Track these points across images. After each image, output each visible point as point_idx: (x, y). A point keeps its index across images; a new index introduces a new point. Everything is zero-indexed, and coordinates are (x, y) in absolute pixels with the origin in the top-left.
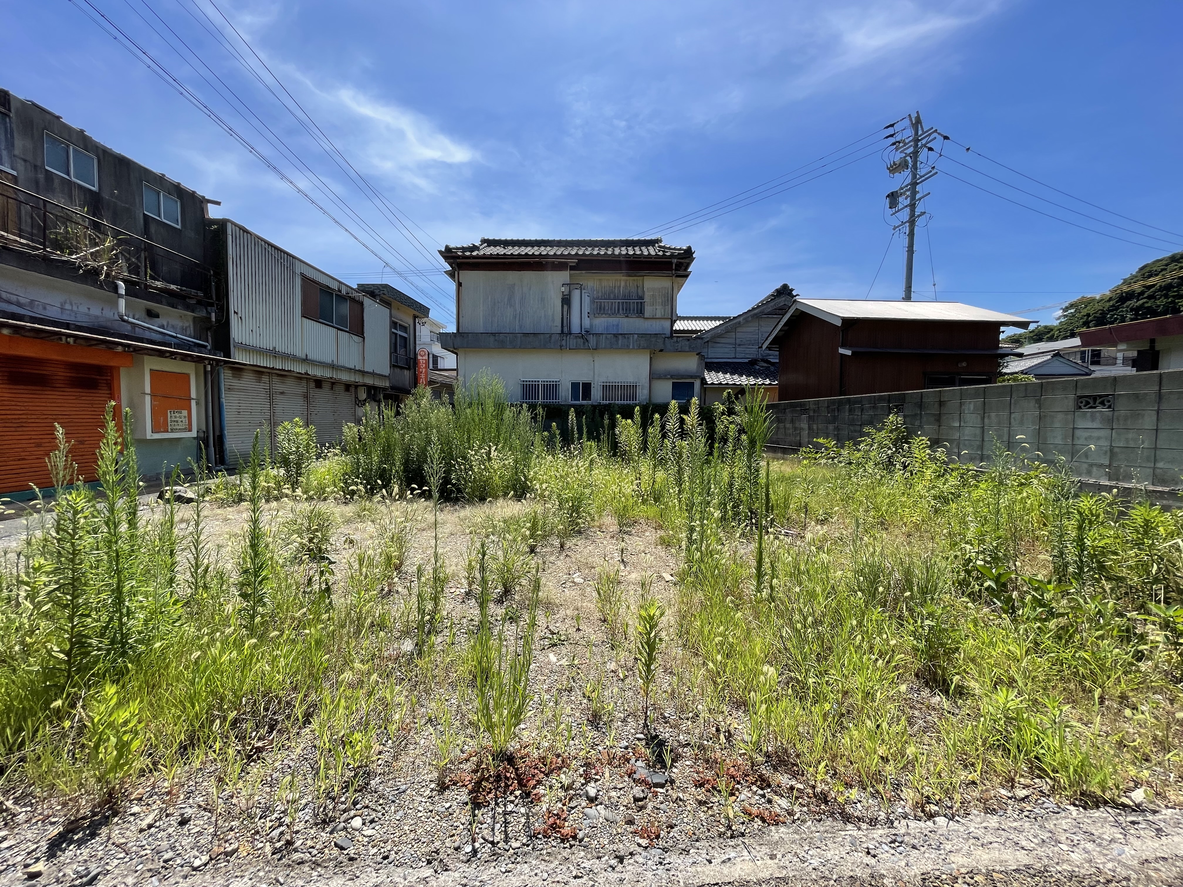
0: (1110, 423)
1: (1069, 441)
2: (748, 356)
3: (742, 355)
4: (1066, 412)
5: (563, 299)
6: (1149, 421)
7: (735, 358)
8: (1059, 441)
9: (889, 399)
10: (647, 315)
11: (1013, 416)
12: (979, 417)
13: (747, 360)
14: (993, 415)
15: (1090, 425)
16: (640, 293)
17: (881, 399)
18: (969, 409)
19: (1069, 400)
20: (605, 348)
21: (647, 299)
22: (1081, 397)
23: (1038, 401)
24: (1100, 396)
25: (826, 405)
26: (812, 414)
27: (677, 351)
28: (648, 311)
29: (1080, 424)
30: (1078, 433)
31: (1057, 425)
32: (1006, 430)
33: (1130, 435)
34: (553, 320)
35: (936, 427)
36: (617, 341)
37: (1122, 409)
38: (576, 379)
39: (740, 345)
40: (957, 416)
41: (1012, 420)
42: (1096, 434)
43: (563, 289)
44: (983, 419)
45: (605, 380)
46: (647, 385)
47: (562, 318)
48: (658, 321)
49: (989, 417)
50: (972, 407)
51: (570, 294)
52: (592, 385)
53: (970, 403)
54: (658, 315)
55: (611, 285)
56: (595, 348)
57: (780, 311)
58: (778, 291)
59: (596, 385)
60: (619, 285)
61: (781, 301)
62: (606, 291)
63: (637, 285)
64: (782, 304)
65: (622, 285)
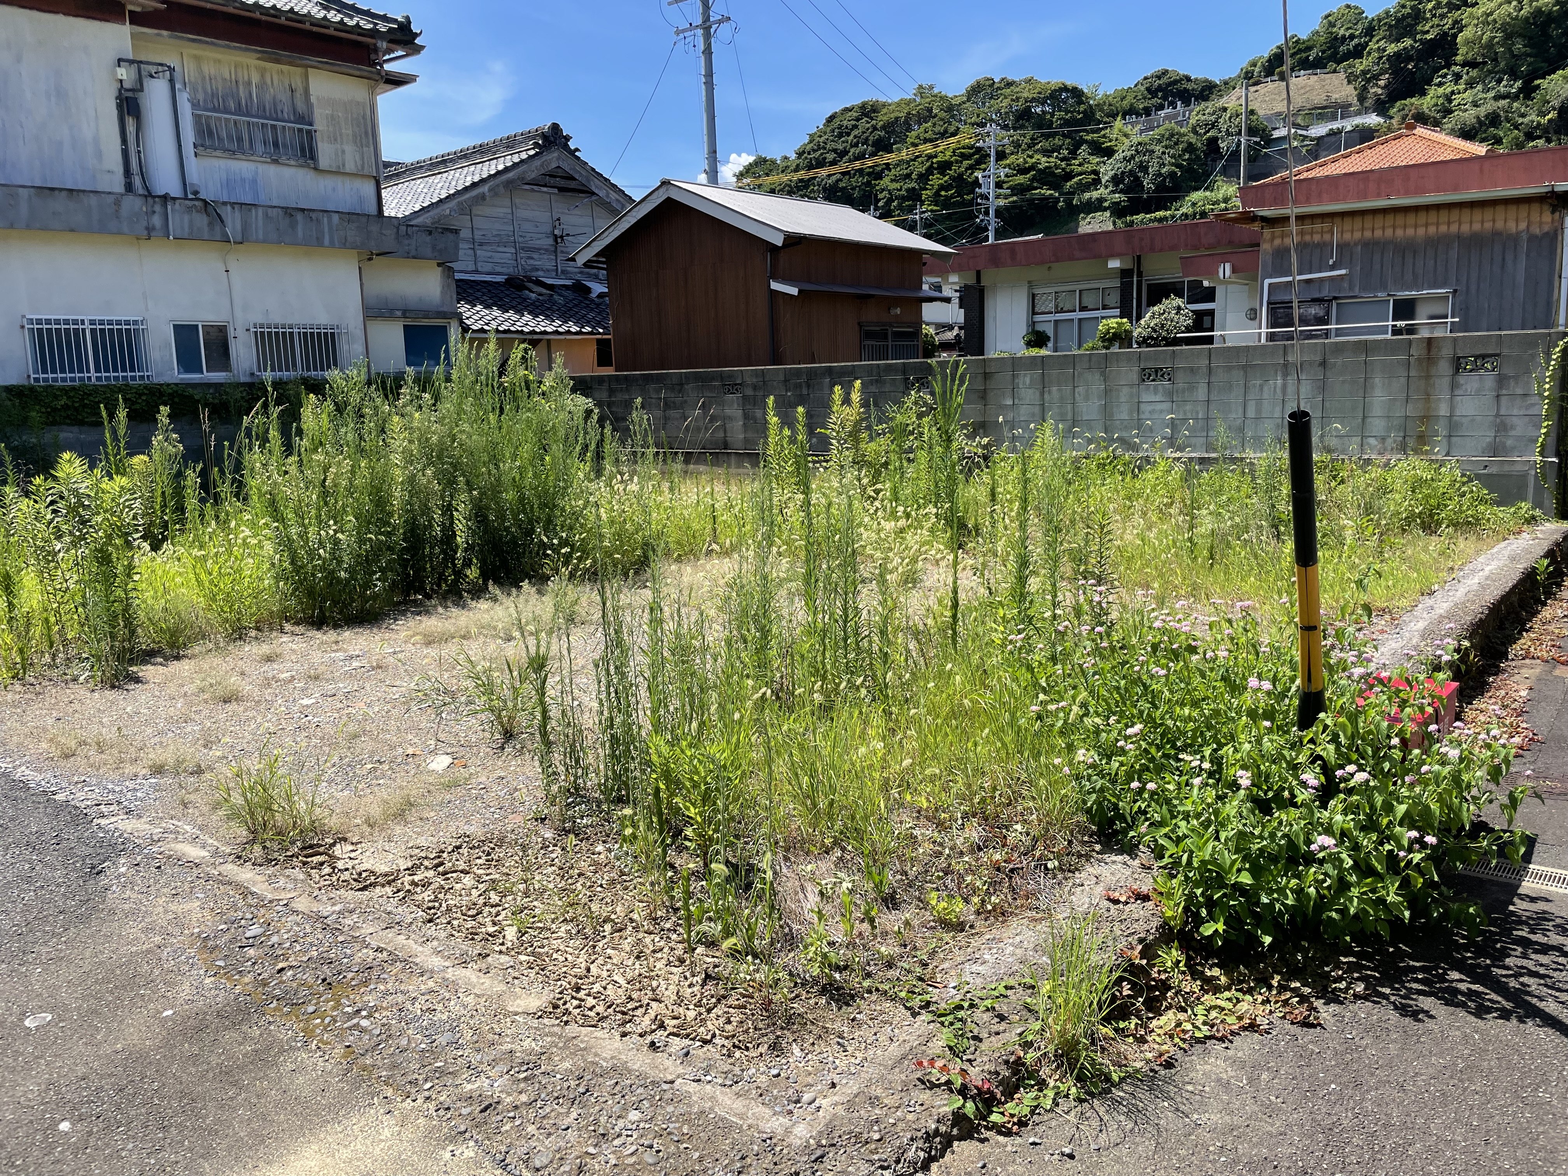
0: (1170, 396)
1: (1135, 415)
2: (498, 269)
3: (488, 267)
4: (1131, 386)
5: (119, 97)
6: (1201, 393)
7: (476, 272)
8: (1125, 416)
9: (905, 369)
10: (324, 161)
11: (1077, 390)
12: (1038, 394)
13: (500, 279)
14: (1054, 389)
15: (1152, 398)
16: (301, 106)
17: (889, 368)
18: (1024, 383)
19: (1133, 375)
20: (264, 241)
21: (320, 125)
22: (1144, 370)
23: (1103, 374)
24: (1161, 369)
25: (782, 377)
26: (749, 392)
27: (408, 256)
28: (325, 153)
29: (1145, 397)
30: (1142, 406)
31: (1123, 399)
32: (1069, 407)
33: (1188, 407)
34: (99, 155)
35: (980, 406)
36: (293, 226)
37: (1181, 380)
38: (186, 317)
39: (481, 244)
40: (1009, 392)
41: (1077, 395)
42: (1159, 407)
43: (122, 73)
44: (1042, 394)
45: (260, 319)
46: (360, 334)
47: (125, 154)
48: (348, 181)
49: (1049, 392)
50: (1028, 380)
51: (139, 88)
52: (231, 333)
53: (1025, 375)
54: (350, 167)
55: (227, 76)
56: (239, 239)
57: (552, 181)
58: (544, 136)
59: (241, 333)
60: (246, 78)
61: (553, 159)
62: (217, 89)
63: (290, 86)
64: (554, 165)
65: (255, 79)
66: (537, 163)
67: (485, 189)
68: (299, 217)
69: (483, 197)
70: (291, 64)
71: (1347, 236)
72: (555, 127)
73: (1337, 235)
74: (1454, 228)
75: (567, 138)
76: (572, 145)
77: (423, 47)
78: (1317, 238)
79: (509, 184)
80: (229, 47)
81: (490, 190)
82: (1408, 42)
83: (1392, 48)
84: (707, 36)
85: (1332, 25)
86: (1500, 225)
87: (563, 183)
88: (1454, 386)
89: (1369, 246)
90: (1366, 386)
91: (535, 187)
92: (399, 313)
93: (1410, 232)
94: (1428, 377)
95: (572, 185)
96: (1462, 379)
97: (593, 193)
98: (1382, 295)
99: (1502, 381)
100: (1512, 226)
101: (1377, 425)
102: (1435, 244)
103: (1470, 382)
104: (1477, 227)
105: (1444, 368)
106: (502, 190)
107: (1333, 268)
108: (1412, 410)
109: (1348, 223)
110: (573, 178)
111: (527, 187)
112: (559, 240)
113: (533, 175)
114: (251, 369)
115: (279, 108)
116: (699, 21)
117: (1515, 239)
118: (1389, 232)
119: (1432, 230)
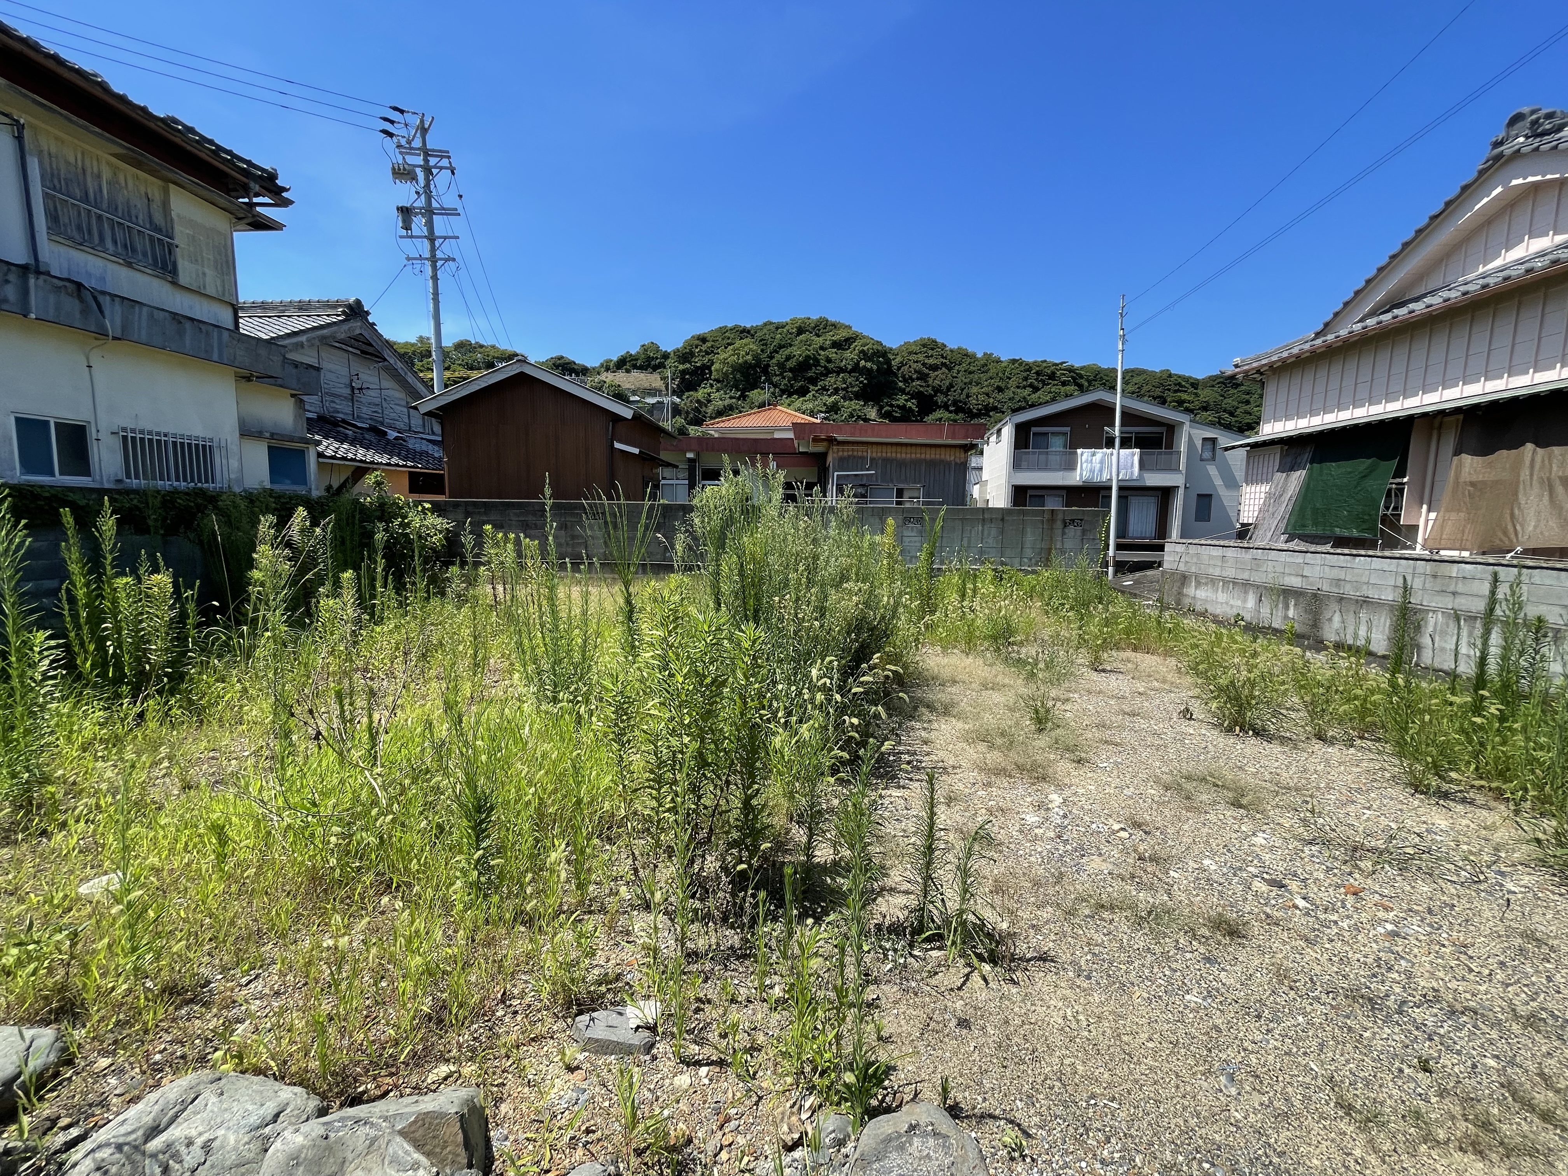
10: (184, 278)
16: (158, 218)
20: (146, 344)
21: (181, 240)
28: (186, 272)
38: (34, 410)
45: (131, 424)
46: (236, 449)
48: (207, 300)
52: (92, 433)
54: (210, 292)
55: (72, 160)
56: (119, 335)
57: (356, 344)
58: (350, 306)
59: (104, 436)
60: (95, 170)
61: (356, 326)
62: (59, 170)
63: (147, 194)
64: (358, 332)
65: (106, 174)
66: (345, 327)
67: (303, 338)
68: (188, 325)
69: (301, 345)
70: (152, 173)
71: (874, 455)
72: (358, 302)
73: (870, 453)
74: (923, 456)
75: (368, 313)
76: (371, 319)
77: (292, 202)
78: (860, 454)
79: (323, 339)
80: (86, 129)
81: (308, 340)
82: (688, 366)
83: (681, 367)
84: (435, 268)
85: (646, 350)
86: (943, 457)
87: (364, 347)
88: (1064, 534)
89: (886, 460)
90: (1023, 532)
91: (344, 347)
92: (268, 435)
93: (904, 456)
94: (1052, 529)
95: (370, 350)
96: (1067, 531)
97: (385, 360)
98: (891, 486)
99: (1084, 532)
100: (948, 458)
101: (1029, 553)
102: (916, 463)
103: (1071, 531)
104: (933, 456)
105: (1059, 524)
106: (317, 343)
107: (868, 470)
108: (1044, 545)
109: (875, 448)
110: (371, 345)
111: (337, 345)
112: (356, 391)
113: (343, 336)
114: (116, 475)
115: (133, 213)
116: (427, 255)
117: (949, 464)
118: (894, 455)
119: (913, 456)
